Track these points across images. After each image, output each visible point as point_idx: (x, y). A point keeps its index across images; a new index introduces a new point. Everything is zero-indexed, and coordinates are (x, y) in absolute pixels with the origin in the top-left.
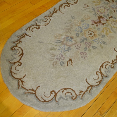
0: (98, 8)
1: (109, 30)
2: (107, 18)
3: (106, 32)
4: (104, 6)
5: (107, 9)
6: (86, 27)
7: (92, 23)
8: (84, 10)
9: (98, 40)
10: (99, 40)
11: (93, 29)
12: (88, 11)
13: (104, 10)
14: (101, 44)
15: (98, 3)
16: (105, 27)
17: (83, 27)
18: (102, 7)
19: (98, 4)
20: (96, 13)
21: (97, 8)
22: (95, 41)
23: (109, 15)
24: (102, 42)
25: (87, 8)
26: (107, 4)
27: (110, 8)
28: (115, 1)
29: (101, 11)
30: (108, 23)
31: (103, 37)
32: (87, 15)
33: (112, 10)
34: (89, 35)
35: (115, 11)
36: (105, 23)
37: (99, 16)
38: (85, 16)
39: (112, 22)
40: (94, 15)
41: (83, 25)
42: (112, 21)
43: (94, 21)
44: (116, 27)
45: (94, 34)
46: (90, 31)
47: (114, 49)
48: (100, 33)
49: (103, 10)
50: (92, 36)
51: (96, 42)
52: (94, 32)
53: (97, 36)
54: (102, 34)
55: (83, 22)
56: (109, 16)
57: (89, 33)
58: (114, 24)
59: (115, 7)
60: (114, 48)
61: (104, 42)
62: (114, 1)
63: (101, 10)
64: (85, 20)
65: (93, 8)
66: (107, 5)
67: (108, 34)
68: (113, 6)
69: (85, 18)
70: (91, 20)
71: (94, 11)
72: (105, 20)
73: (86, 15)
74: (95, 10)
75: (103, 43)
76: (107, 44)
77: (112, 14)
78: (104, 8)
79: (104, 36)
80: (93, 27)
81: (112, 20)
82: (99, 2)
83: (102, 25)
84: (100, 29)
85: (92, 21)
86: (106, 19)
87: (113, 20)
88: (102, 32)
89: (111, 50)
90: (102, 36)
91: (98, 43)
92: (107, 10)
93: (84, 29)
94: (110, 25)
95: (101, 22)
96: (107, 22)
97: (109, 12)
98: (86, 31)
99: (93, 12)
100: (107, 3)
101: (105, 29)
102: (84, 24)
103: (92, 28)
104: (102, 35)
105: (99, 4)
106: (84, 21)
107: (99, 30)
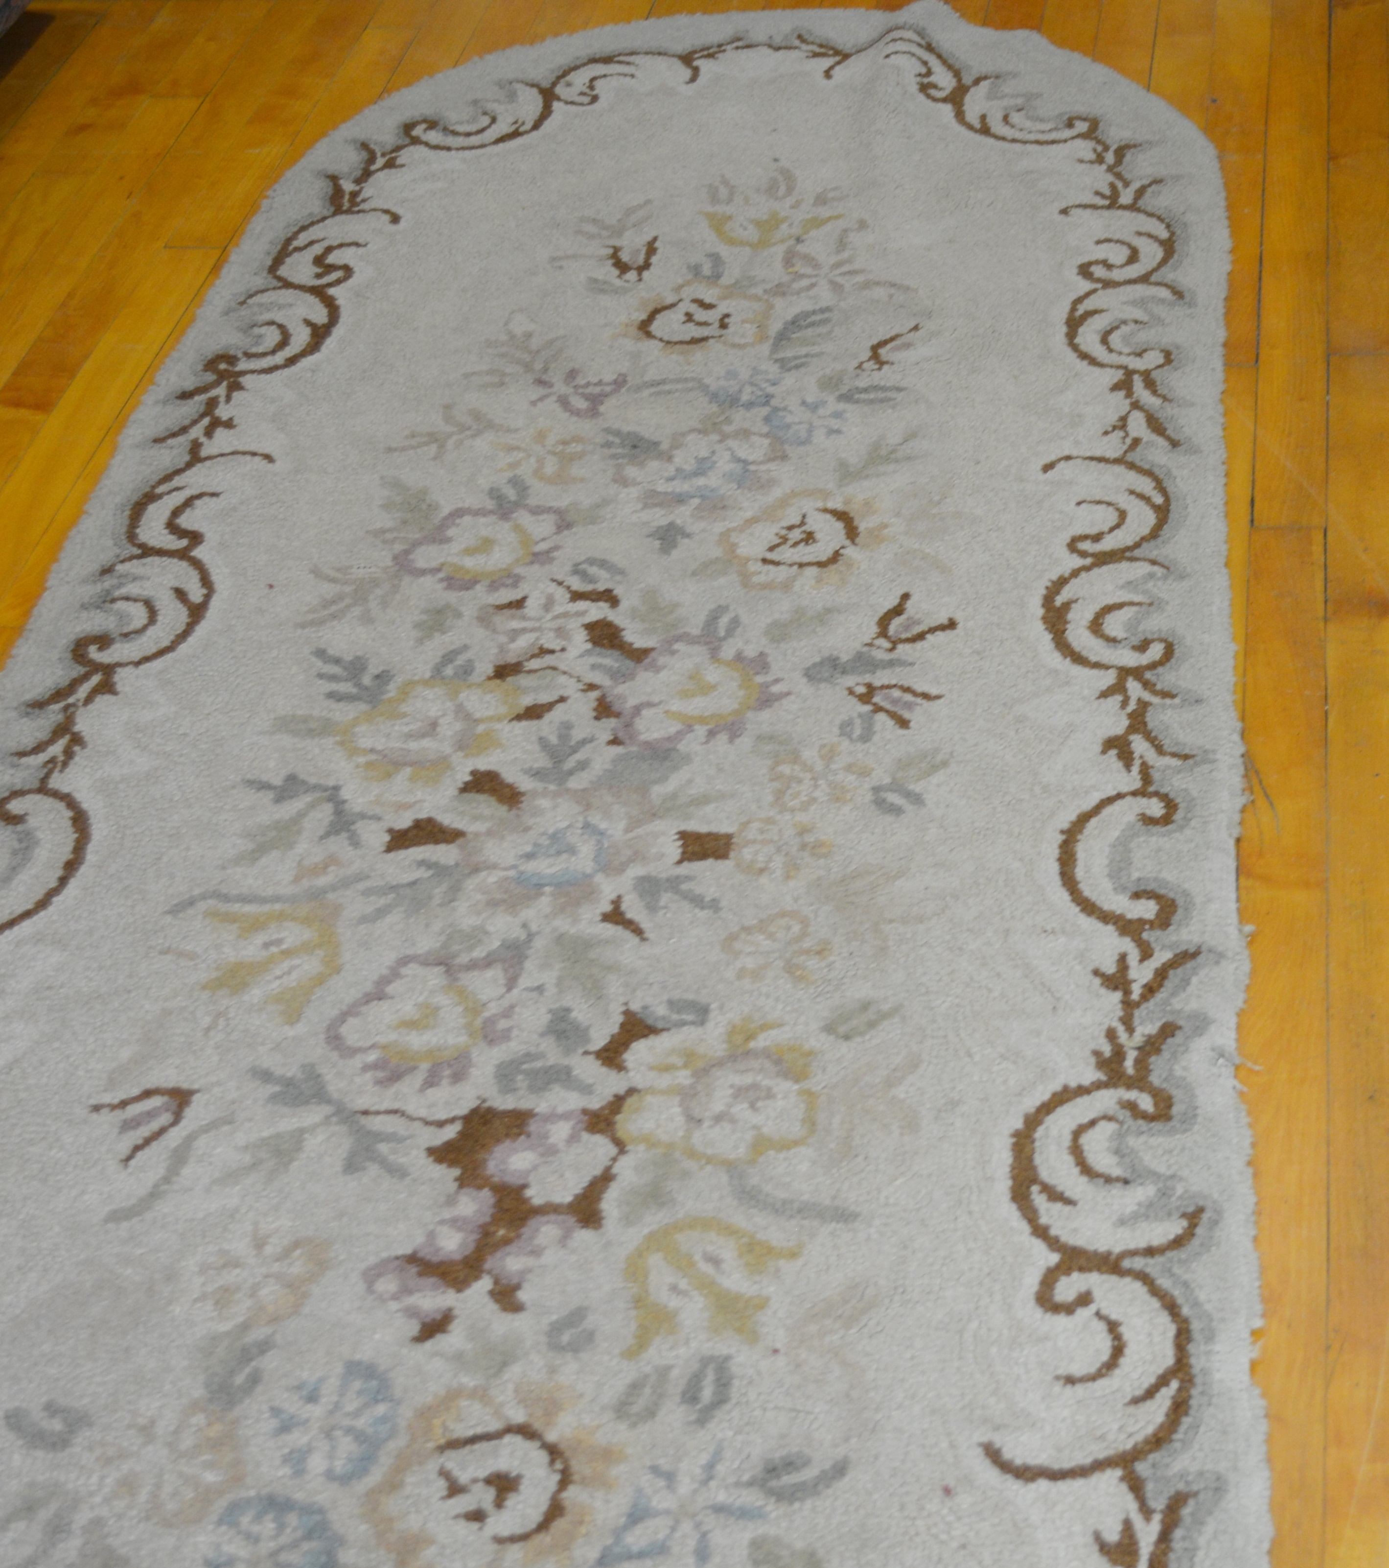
0: (351, 1032)
1: (729, 1231)
2: (587, 1089)
3: (707, 1286)
4: (426, 944)
5: (488, 962)
6: (360, 1437)
7: (411, 1312)
8: (155, 1194)
9: (662, 1501)
10: (685, 1487)
11: (481, 1395)
12: (230, 1177)
13: (463, 994)
14: (746, 1533)
15: (307, 948)
16: (634, 1236)
17: (317, 1463)
18: (394, 974)
19: (310, 965)
20: (377, 1123)
21: (334, 1039)
22: (636, 1539)
23: (581, 1013)
24: (751, 1498)
25: (175, 1136)
26: (455, 890)
27: (529, 914)
28: (537, 774)
29: (416, 1041)
30: (650, 1142)
31: (721, 1399)
32: (259, 1244)
33: (562, 924)
34: (477, 1516)
35: (633, 909)
36: (605, 1178)
37: (450, 1132)
38: (231, 1277)
39: (687, 1095)
40: (351, 1166)
41: (298, 1438)
42: (683, 1077)
43: (413, 1259)
44: (796, 1130)
45: (553, 1452)
46: (452, 1461)
47: (990, 1475)
48: (629, 1372)
49: (442, 1000)
50: (535, 1516)
51: (660, 1550)
52: (526, 1431)
53: (608, 1455)
54: (663, 1373)
55: (255, 1379)
56: (600, 1039)
57: (455, 1489)
58: (741, 1109)
59: (586, 849)
60: (993, 1454)
61: (772, 1470)
62: (525, 784)
63: (410, 1024)
64: (264, 1347)
65: (266, 1076)
66: (462, 907)
67: (762, 1303)
68: (544, 867)
69: (241, 1310)
70: (371, 1276)
71: (313, 1115)
72: (560, 1132)
73: (240, 1246)
74: (334, 1086)
75: (782, 1496)
76: (840, 1469)
77: (614, 987)
78: (435, 977)
79: (723, 1384)
80: (458, 1358)
81: (667, 1068)
82: (307, 934)
83: (584, 1236)
84: (577, 1316)
85: (387, 1285)
86: (573, 1101)
87: (689, 1056)
88: (641, 1343)
89: (964, 1500)
90: (691, 1396)
91: (702, 1553)
92: (495, 973)
93: (345, 1480)
94: (692, 1154)
95: (536, 1195)
96: (621, 1146)
97: (549, 978)
98: (392, 1505)
99: (313, 1143)
100: (439, 870)
101: (655, 1260)
102: (292, 1405)
103: (453, 1395)
104: (678, 1378)
105: (333, 967)
106: (270, 1362)
107: (590, 1337)
